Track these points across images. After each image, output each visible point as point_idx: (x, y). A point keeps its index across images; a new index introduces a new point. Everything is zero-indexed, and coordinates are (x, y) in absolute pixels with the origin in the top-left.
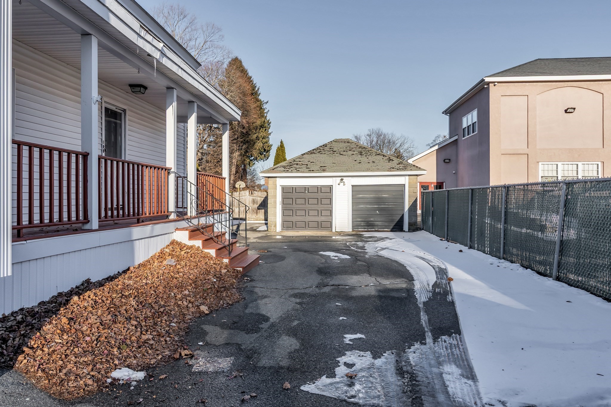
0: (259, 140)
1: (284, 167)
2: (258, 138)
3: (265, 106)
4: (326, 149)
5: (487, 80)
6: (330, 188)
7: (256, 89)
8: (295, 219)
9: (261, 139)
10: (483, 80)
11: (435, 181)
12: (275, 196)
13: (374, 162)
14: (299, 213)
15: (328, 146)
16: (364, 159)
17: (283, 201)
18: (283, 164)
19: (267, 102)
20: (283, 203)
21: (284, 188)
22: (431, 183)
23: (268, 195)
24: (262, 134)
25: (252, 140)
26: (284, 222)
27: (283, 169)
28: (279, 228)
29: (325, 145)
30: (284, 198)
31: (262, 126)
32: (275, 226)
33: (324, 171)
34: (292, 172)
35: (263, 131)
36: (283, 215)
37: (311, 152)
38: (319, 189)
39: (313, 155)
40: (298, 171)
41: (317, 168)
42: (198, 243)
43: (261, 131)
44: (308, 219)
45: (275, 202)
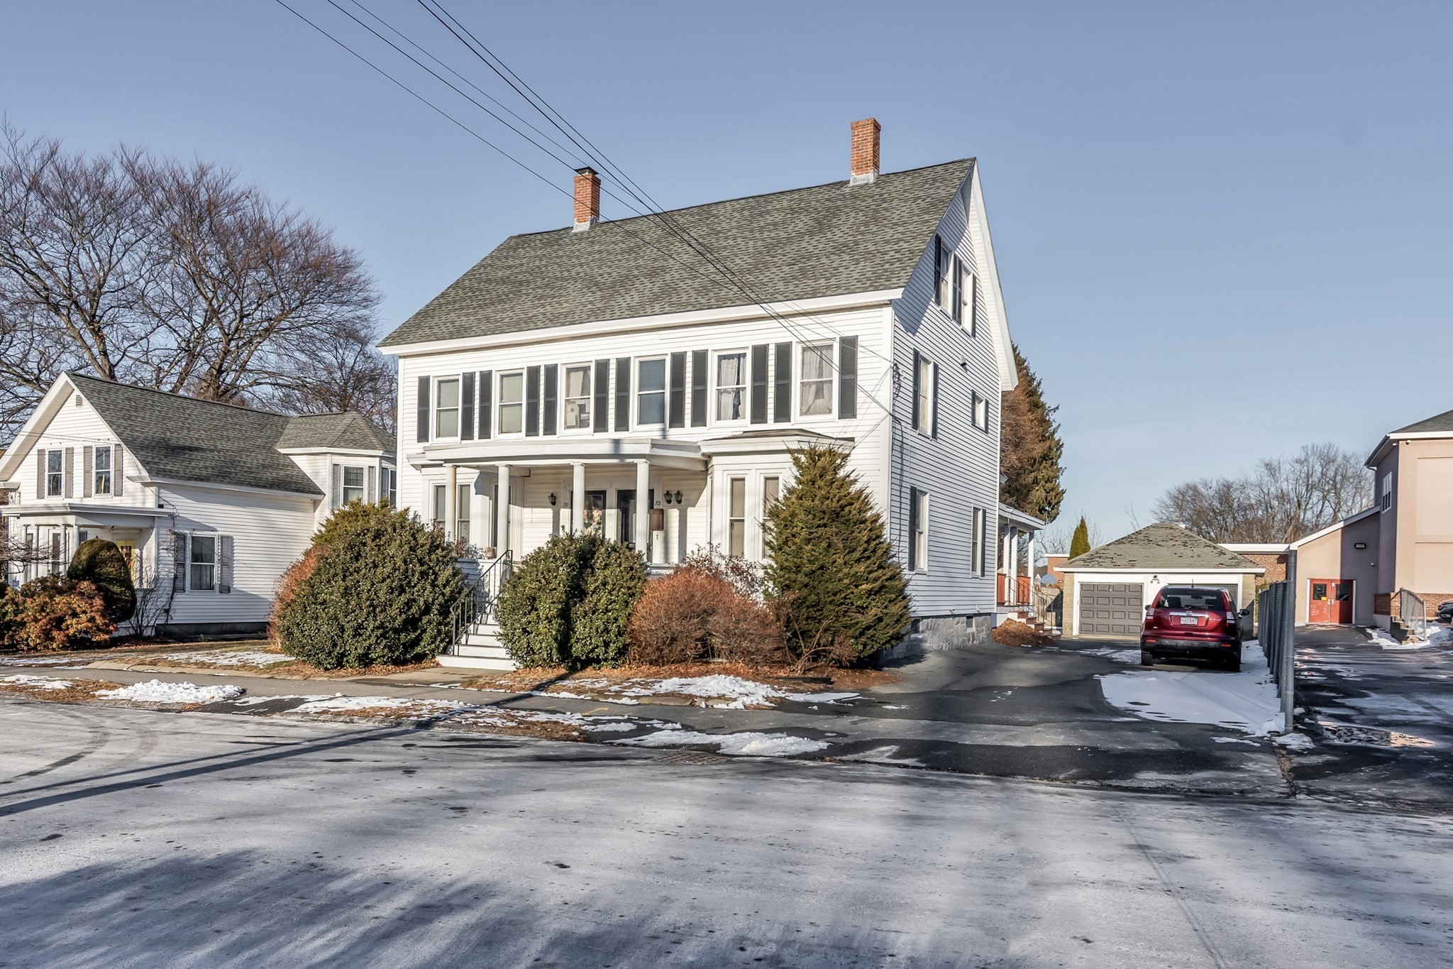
0: (1038, 484)
1: (1084, 560)
2: (1036, 481)
3: (1052, 416)
4: (1141, 537)
5: (1393, 436)
6: (1141, 586)
7: (1035, 383)
8: (1095, 621)
9: (1043, 482)
10: (1387, 438)
11: (1338, 577)
12: (1072, 594)
13: (1199, 556)
14: (1100, 614)
15: (1143, 534)
16: (1188, 552)
17: (1081, 600)
18: (1083, 556)
19: (1057, 408)
20: (1082, 603)
21: (1082, 585)
22: (1331, 581)
23: (1062, 593)
24: (1043, 474)
25: (1025, 486)
26: (1081, 624)
27: (1082, 563)
28: (1076, 632)
29: (1139, 533)
30: (1082, 597)
31: (1045, 457)
32: (1071, 629)
33: (1133, 566)
34: (1093, 567)
35: (1047, 466)
36: (1081, 616)
37: (1119, 542)
38: (1126, 587)
39: (1122, 545)
40: (1101, 566)
41: (1125, 562)
42: (1024, 620)
43: (1042, 467)
44: (1111, 622)
45: (1072, 601)
